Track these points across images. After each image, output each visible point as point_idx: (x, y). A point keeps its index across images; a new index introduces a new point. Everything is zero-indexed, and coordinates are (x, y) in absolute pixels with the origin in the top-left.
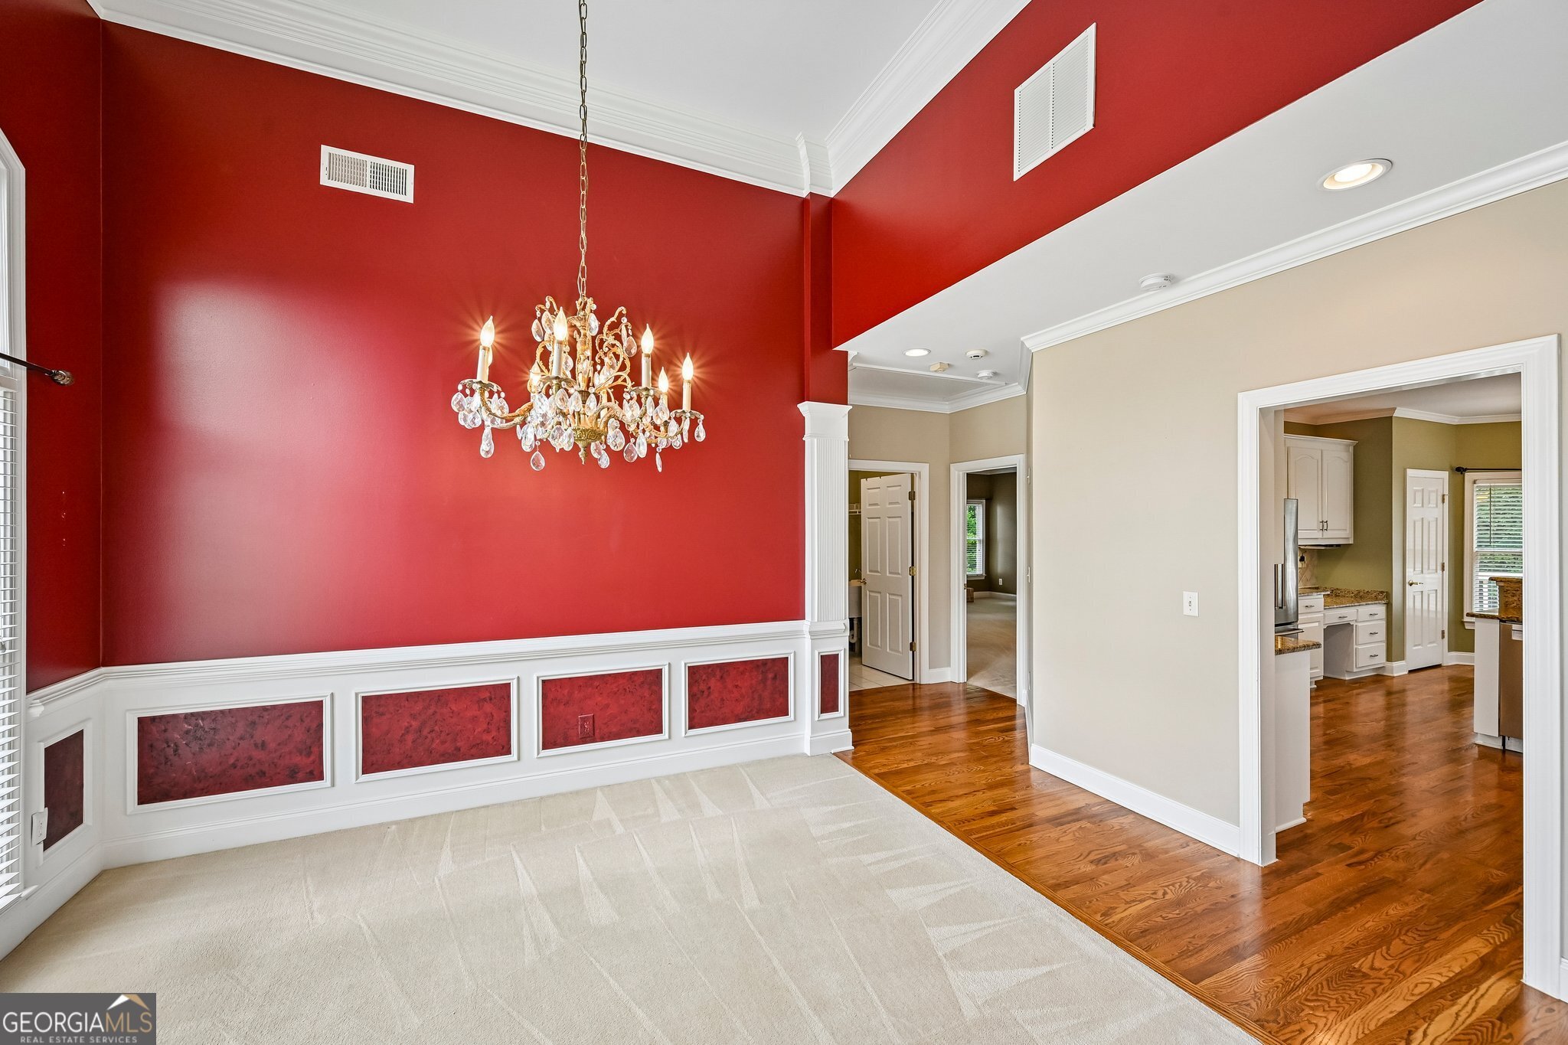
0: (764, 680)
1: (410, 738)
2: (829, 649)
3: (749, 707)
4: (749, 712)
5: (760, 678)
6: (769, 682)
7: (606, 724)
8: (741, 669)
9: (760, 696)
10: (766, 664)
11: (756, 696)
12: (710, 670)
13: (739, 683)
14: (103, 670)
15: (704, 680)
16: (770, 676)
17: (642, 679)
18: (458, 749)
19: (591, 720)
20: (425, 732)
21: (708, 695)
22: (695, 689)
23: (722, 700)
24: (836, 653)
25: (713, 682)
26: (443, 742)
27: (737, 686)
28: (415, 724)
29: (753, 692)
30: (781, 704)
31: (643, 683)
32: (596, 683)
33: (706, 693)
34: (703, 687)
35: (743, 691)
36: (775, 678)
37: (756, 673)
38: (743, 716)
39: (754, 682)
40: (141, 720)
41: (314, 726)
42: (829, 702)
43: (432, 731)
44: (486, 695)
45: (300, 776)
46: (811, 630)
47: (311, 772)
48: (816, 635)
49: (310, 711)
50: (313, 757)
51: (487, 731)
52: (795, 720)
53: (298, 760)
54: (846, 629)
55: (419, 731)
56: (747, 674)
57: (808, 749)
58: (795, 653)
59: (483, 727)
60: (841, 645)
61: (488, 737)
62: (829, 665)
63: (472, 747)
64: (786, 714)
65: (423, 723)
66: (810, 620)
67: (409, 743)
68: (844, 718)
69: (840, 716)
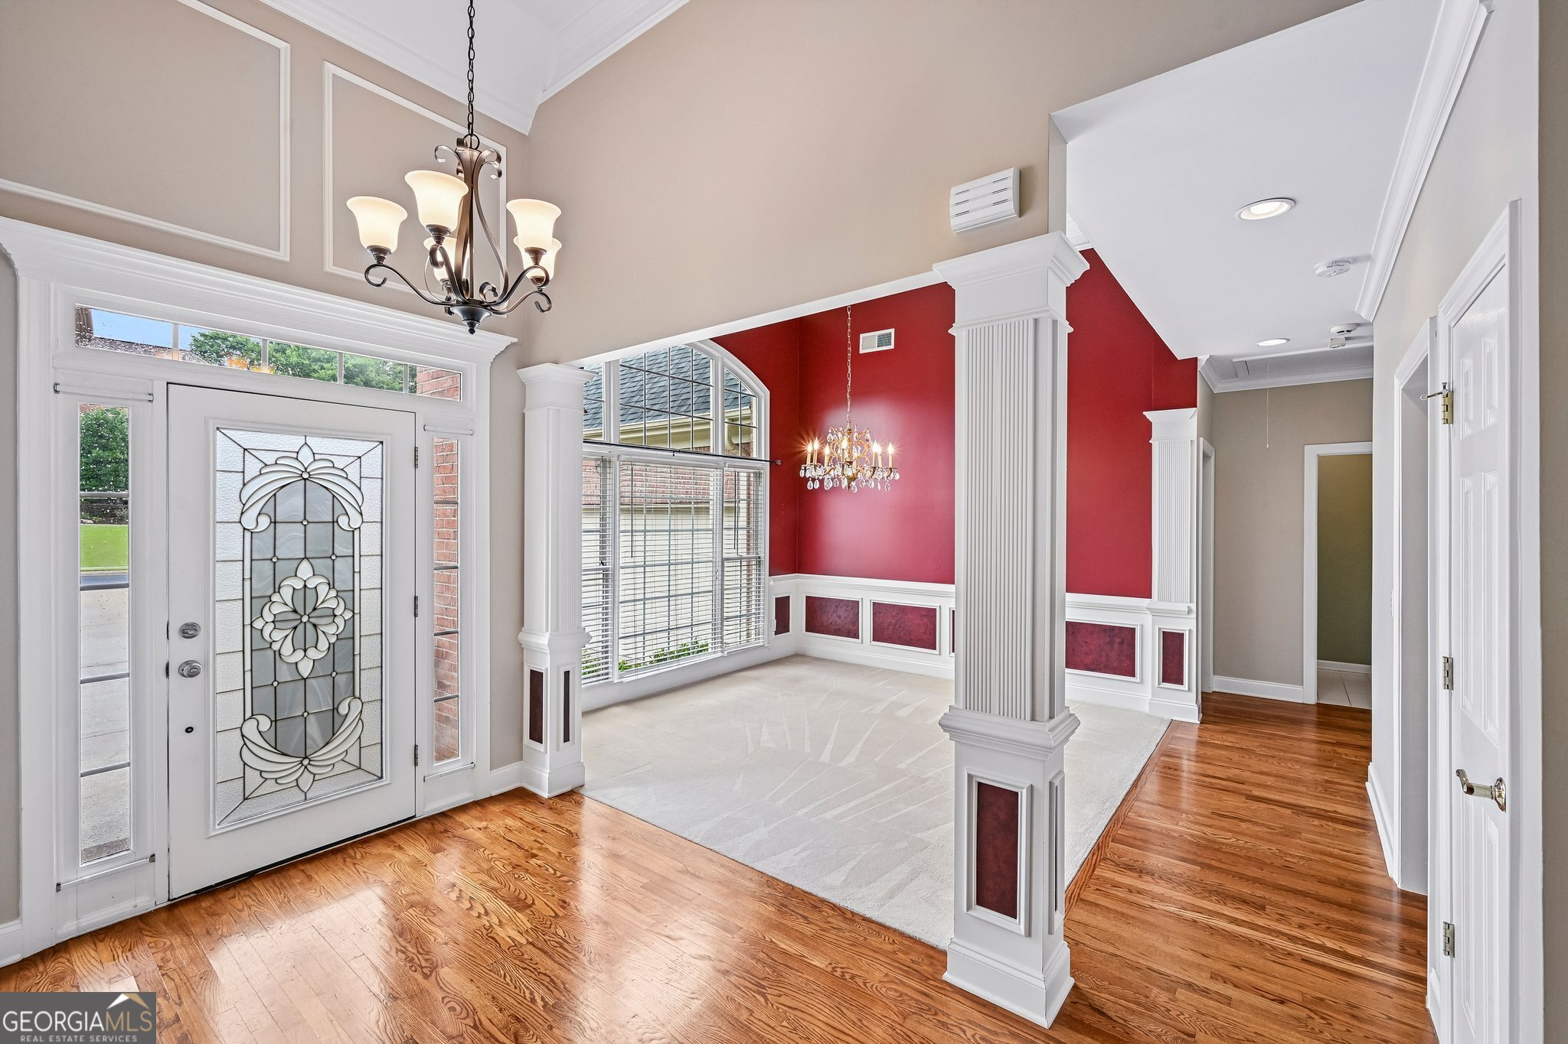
0: (1111, 643)
1: (891, 627)
2: (1173, 627)
3: (1097, 661)
4: (1098, 665)
5: (1108, 641)
6: (1116, 646)
8: (1090, 630)
9: (1107, 655)
10: (1114, 630)
11: (1104, 654)
13: (1088, 640)
14: (798, 574)
16: (1118, 640)
18: (911, 640)
20: (897, 626)
24: (1182, 632)
26: (905, 634)
27: (1086, 642)
28: (893, 621)
29: (1101, 650)
30: (1128, 666)
35: (1092, 647)
36: (1122, 643)
37: (1104, 636)
38: (1092, 667)
39: (1101, 642)
40: (806, 596)
41: (856, 612)
42: (1172, 672)
43: (900, 627)
44: (925, 613)
45: (851, 634)
46: (1149, 607)
47: (855, 634)
48: (1155, 612)
49: (854, 605)
50: (856, 627)
51: (925, 633)
52: (1142, 682)
53: (851, 627)
54: (1190, 611)
55: (895, 625)
56: (1096, 634)
57: (1146, 709)
58: (1142, 625)
59: (923, 630)
60: (1187, 626)
61: (925, 637)
62: (1172, 644)
63: (918, 640)
64: (1133, 675)
65: (897, 622)
66: (1156, 600)
67: (891, 630)
68: (1189, 693)
69: (1187, 689)
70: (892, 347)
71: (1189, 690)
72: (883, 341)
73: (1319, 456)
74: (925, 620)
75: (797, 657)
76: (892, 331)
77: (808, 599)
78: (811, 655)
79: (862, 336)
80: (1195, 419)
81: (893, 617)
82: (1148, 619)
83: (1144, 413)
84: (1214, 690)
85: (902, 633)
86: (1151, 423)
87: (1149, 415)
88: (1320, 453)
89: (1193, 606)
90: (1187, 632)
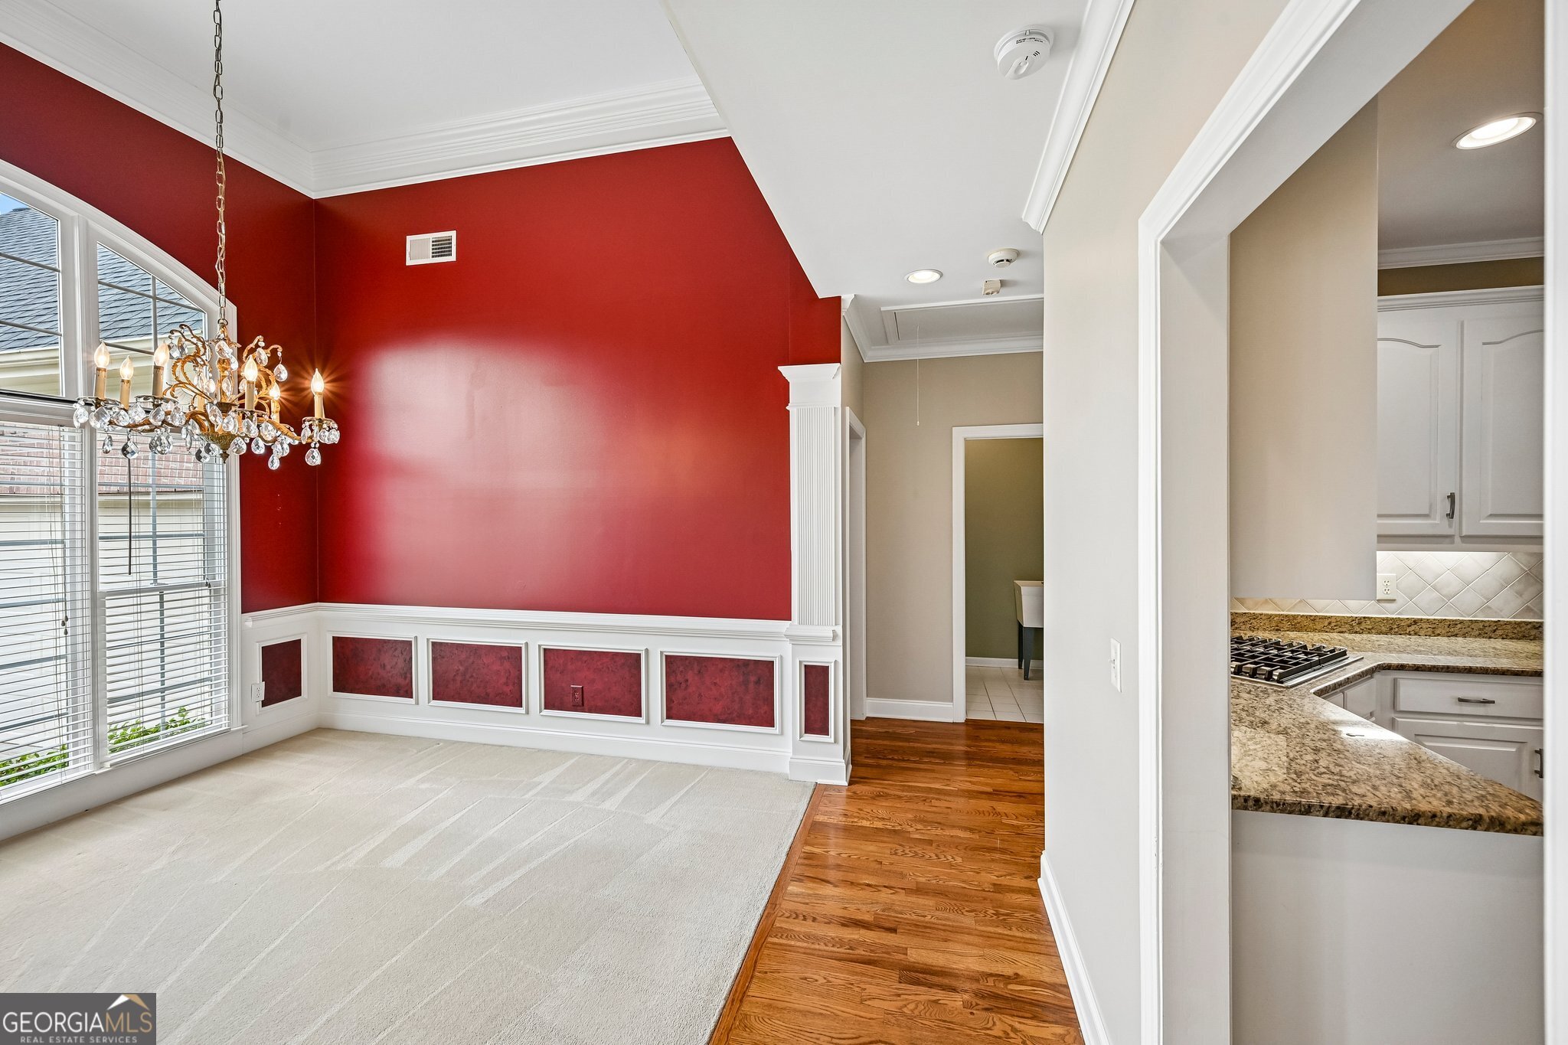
0: (746, 683)
1: (459, 678)
2: (817, 659)
3: (729, 709)
4: (730, 714)
5: (741, 680)
6: (751, 686)
7: (592, 697)
8: (720, 666)
9: (741, 699)
10: (748, 665)
11: (736, 698)
12: (687, 662)
13: (717, 681)
14: (318, 604)
15: (682, 672)
16: (753, 679)
17: (623, 661)
18: (487, 694)
19: (581, 691)
20: (467, 677)
21: (686, 689)
22: (672, 679)
23: (700, 695)
24: (826, 665)
25: (690, 676)
26: (479, 687)
27: (715, 684)
28: (461, 669)
29: (733, 694)
30: (765, 713)
31: (624, 664)
32: (585, 658)
33: (683, 685)
34: (680, 678)
35: (722, 690)
36: (758, 682)
37: (737, 673)
38: (723, 717)
39: (734, 682)
40: (334, 638)
41: (408, 658)
42: (816, 721)
43: (472, 676)
44: (505, 654)
45: (402, 692)
46: (789, 633)
47: (407, 691)
48: (795, 640)
49: (406, 647)
50: (407, 681)
51: (506, 684)
52: (782, 733)
53: (400, 681)
54: (835, 638)
55: (464, 674)
56: (727, 672)
57: (786, 769)
58: (781, 657)
59: (504, 680)
60: (831, 656)
61: (507, 689)
62: (815, 678)
63: (497, 695)
64: (772, 725)
65: (467, 669)
66: (796, 623)
67: (459, 682)
68: (836, 746)
69: (832, 740)
70: (453, 258)
71: (836, 741)
72: (441, 248)
73: (966, 440)
74: (507, 665)
75: (319, 733)
76: (453, 234)
77: (336, 641)
78: (340, 727)
79: (409, 238)
80: (839, 378)
81: (461, 662)
82: (787, 648)
83: (780, 368)
84: (868, 715)
85: (475, 685)
86: (786, 384)
87: (786, 371)
88: (966, 436)
89: (839, 629)
90: (833, 664)
